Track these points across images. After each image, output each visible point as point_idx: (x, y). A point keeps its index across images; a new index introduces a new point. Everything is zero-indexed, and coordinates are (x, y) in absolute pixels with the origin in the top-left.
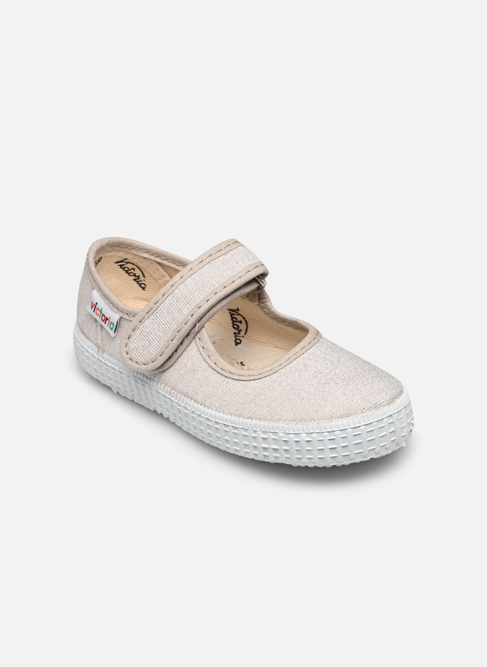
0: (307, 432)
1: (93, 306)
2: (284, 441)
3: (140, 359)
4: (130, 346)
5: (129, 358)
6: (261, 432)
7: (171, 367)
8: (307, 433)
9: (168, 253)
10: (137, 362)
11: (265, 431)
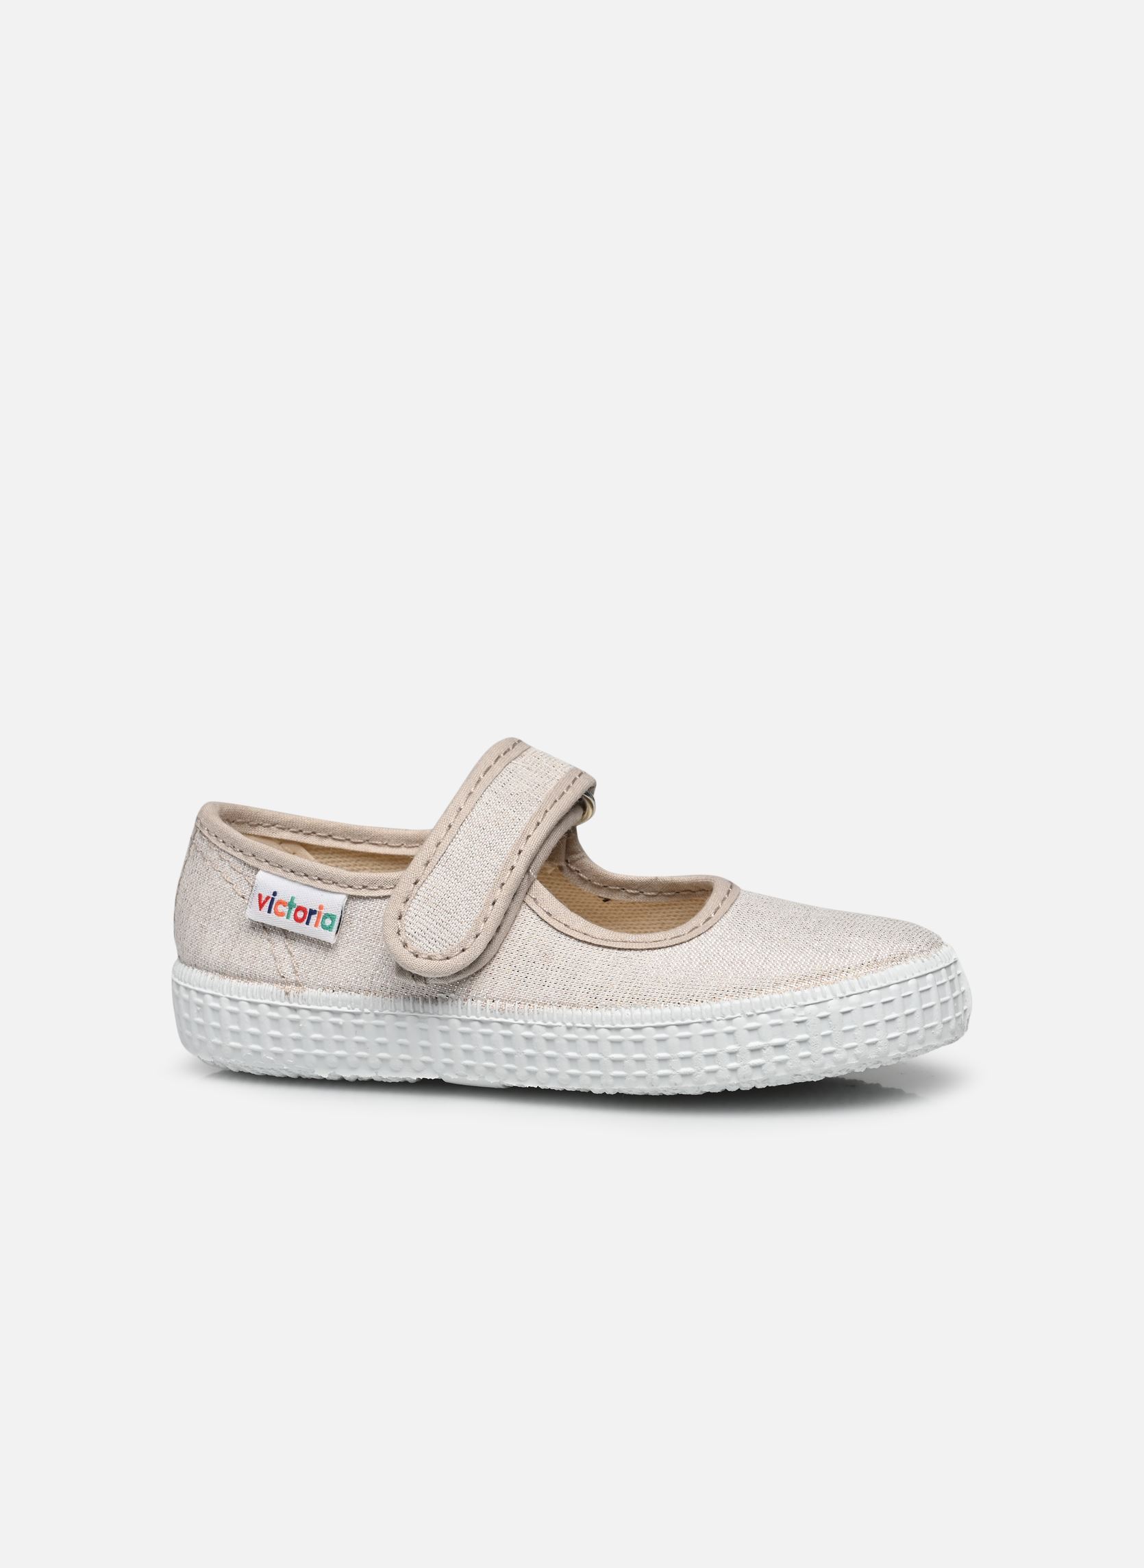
0: (841, 995)
1: (265, 902)
2: (797, 1024)
3: (436, 951)
4: (409, 930)
5: (412, 953)
6: (743, 1019)
7: (490, 964)
8: (841, 998)
9: (330, 822)
10: (430, 958)
11: (752, 1013)
